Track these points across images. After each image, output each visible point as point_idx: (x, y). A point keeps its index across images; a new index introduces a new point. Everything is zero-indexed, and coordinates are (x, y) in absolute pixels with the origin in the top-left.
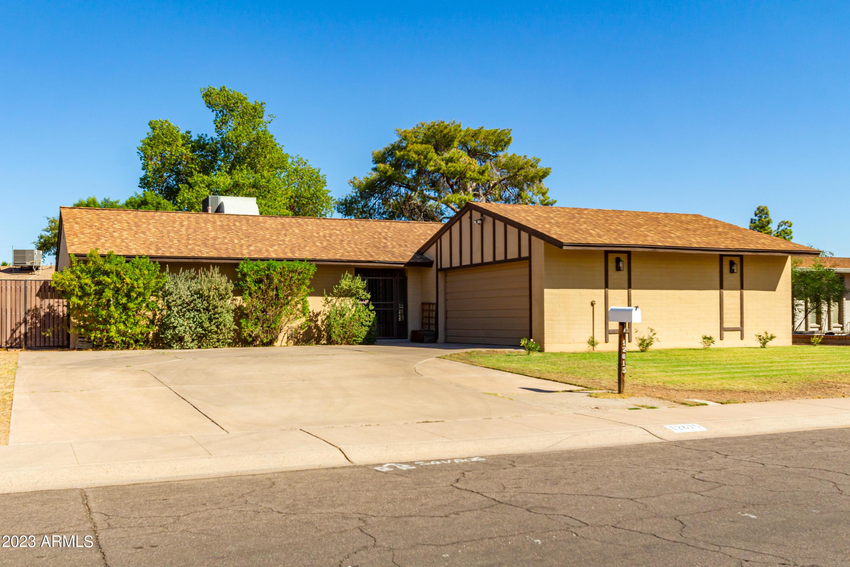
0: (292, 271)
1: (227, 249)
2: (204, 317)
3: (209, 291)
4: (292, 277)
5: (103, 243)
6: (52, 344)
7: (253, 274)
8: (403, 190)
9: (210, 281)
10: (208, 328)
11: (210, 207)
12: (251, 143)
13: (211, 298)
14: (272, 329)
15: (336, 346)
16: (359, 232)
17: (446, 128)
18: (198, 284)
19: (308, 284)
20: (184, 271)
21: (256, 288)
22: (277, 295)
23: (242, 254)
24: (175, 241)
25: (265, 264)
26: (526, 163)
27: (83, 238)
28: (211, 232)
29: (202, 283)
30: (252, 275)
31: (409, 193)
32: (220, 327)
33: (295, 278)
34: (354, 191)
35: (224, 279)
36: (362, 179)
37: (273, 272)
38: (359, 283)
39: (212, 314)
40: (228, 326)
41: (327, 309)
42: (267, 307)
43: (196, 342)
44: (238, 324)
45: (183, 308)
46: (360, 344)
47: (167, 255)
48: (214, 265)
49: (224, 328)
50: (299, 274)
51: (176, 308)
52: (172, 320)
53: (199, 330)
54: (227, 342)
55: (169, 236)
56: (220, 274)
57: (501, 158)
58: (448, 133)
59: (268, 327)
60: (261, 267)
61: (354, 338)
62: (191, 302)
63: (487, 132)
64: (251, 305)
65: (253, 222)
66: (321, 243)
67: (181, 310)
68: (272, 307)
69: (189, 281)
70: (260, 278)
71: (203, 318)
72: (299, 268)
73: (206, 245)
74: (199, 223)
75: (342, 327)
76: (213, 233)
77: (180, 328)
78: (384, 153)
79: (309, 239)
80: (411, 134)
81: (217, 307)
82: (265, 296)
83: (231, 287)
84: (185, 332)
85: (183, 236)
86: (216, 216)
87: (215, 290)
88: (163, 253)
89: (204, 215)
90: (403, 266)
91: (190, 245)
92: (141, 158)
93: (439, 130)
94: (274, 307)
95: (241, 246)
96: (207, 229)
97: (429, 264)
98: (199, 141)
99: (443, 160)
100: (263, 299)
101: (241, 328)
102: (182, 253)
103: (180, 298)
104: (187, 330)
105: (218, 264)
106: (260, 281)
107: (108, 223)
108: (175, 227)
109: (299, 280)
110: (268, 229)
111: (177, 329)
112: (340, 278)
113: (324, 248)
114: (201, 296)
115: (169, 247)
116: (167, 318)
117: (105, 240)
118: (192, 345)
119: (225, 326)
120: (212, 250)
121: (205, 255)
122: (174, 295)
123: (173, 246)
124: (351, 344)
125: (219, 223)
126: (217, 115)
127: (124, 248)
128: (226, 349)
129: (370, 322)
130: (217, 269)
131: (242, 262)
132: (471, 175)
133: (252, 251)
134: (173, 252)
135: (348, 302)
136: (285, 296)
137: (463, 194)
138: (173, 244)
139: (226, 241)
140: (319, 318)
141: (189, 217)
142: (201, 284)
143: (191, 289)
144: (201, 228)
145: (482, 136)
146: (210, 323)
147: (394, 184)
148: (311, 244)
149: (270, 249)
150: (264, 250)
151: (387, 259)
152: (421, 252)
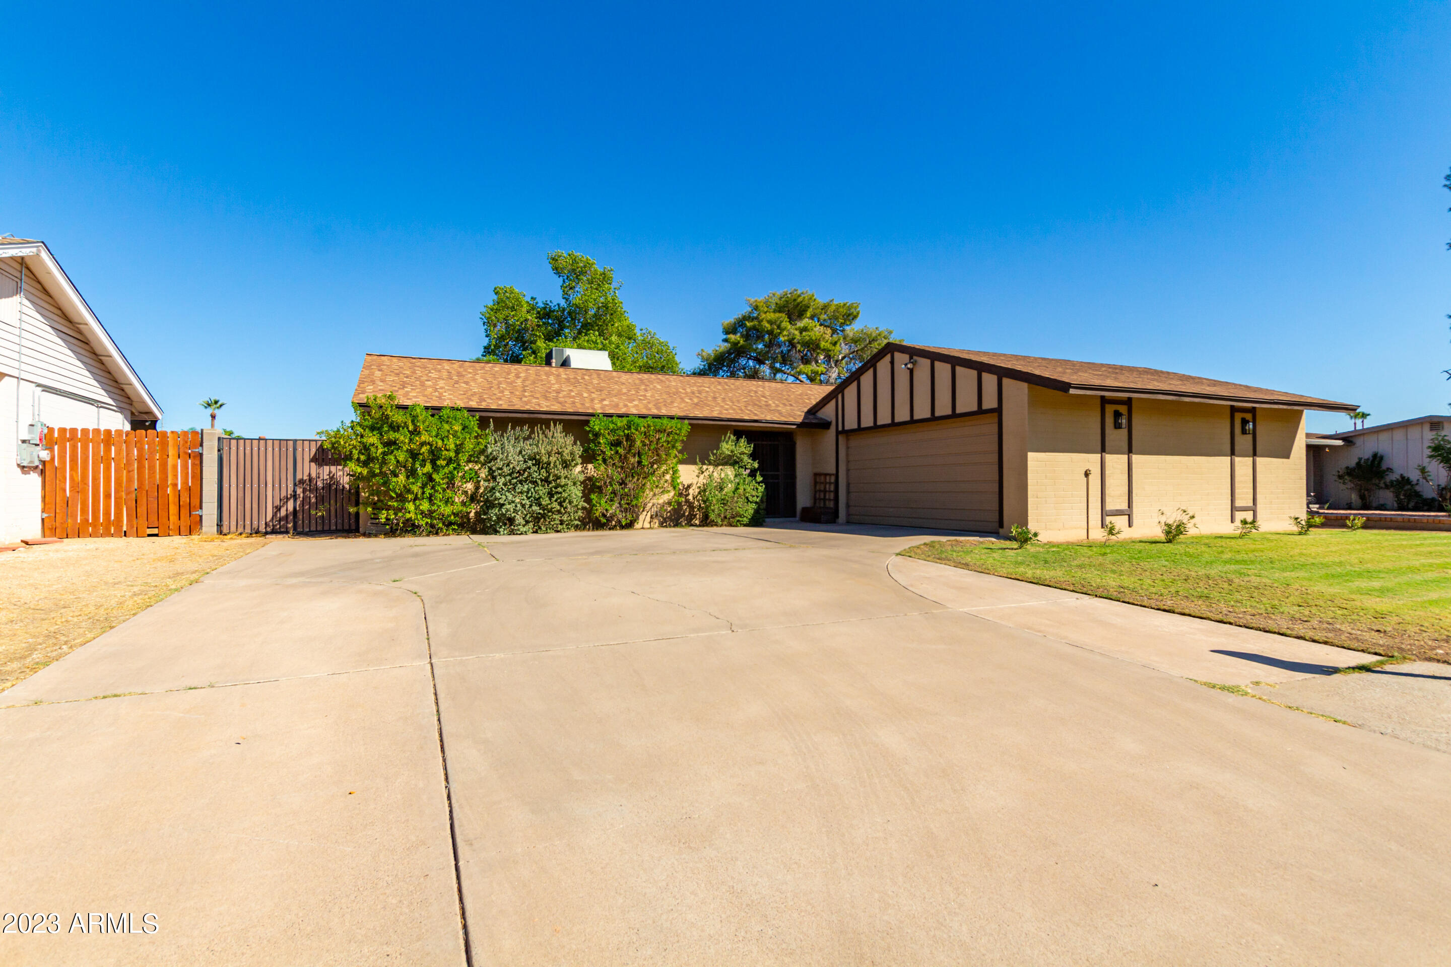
0: (659, 431)
1: (574, 403)
2: (542, 491)
3: (549, 456)
4: (659, 439)
5: (407, 391)
6: (333, 528)
7: (609, 434)
8: (751, 363)
9: (550, 443)
10: (547, 506)
11: (554, 360)
12: (599, 308)
13: (552, 465)
14: (633, 506)
15: (715, 529)
16: (731, 390)
17: (799, 296)
18: (534, 446)
19: (680, 448)
20: (513, 428)
21: (613, 453)
22: (639, 463)
23: (594, 409)
24: (507, 393)
25: (625, 420)
26: (879, 335)
27: (381, 386)
28: (554, 384)
29: (540, 445)
30: (607, 435)
31: (757, 367)
32: (564, 505)
33: (663, 440)
34: (703, 363)
35: (570, 439)
36: (710, 352)
37: (634, 431)
38: (744, 448)
39: (553, 487)
40: (575, 502)
41: (702, 480)
42: (626, 478)
43: (531, 525)
44: (588, 500)
45: (513, 479)
46: (745, 525)
47: (492, 408)
48: (555, 421)
49: (569, 506)
50: (668, 435)
51: (503, 479)
52: (498, 494)
53: (535, 508)
54: (573, 525)
55: (499, 388)
56: (564, 434)
57: (848, 332)
58: (802, 301)
59: (628, 504)
60: (619, 424)
61: (738, 519)
62: (525, 470)
63: (837, 305)
64: (605, 475)
65: (605, 377)
66: (690, 399)
67: (510, 481)
68: (633, 477)
69: (522, 443)
70: (617, 440)
71: (541, 493)
72: (668, 427)
73: (546, 398)
74: (539, 376)
75: (723, 504)
76: (556, 386)
77: (508, 506)
78: (735, 324)
79: (675, 395)
80: (762, 304)
81: (559, 478)
82: (624, 463)
83: (578, 450)
84: (515, 511)
85: (518, 387)
86: (561, 370)
87: (557, 455)
88: (487, 406)
89: (547, 368)
90: (794, 427)
91: (526, 397)
92: (484, 324)
93: (793, 298)
94: (636, 478)
95: (592, 400)
96: (549, 382)
97: (826, 425)
98: (545, 308)
99: (796, 329)
100: (622, 468)
101: (592, 506)
102: (514, 405)
103: (508, 465)
104: (517, 509)
105: (561, 421)
106: (617, 443)
107: (422, 372)
108: (509, 379)
109: (668, 442)
110: (624, 384)
111: (504, 507)
112: (720, 441)
113: (696, 404)
114: (538, 463)
115: (497, 398)
116: (490, 491)
117: (412, 389)
118: (524, 529)
119: (570, 502)
120: (555, 403)
121: (545, 409)
122: (498, 461)
123: (503, 398)
124: (734, 526)
125: (564, 376)
126: (564, 281)
127: (434, 398)
128: (573, 534)
129: (757, 497)
130: (559, 427)
131: (593, 419)
132: (824, 345)
133: (606, 405)
134: (501, 405)
135: (730, 472)
136: (650, 463)
137: (815, 365)
138: (504, 396)
139: (573, 394)
140: (691, 491)
141: (527, 370)
142: (537, 446)
143: (523, 453)
144: (542, 380)
145: (832, 308)
146: (550, 500)
147: (742, 357)
148: (679, 400)
149: (629, 404)
150: (621, 405)
151: (775, 418)
152: (812, 411)
